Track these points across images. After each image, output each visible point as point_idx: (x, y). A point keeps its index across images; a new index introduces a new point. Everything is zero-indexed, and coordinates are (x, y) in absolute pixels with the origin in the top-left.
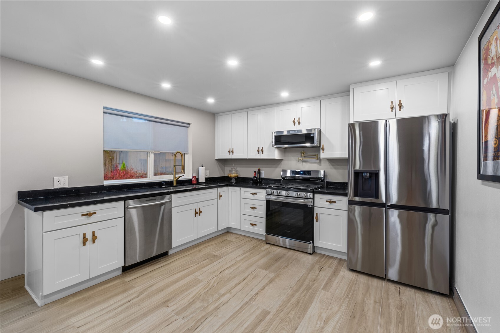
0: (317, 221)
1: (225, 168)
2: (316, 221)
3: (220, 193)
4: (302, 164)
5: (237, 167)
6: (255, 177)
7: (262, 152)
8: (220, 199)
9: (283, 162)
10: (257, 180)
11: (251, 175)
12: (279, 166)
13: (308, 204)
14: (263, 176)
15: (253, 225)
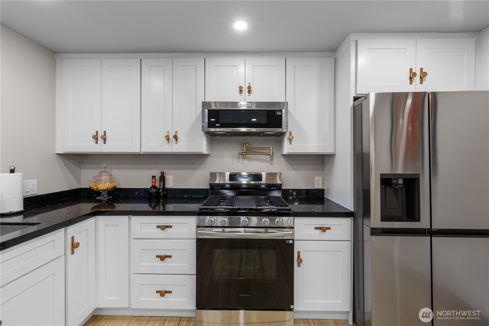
0: (299, 266)
1: (82, 171)
2: (297, 266)
3: (73, 238)
4: (243, 162)
5: (111, 169)
6: (154, 187)
7: (176, 140)
8: (73, 253)
9: (209, 160)
10: (158, 192)
11: (147, 185)
12: (202, 166)
13: (285, 238)
14: (171, 184)
15: (162, 294)
